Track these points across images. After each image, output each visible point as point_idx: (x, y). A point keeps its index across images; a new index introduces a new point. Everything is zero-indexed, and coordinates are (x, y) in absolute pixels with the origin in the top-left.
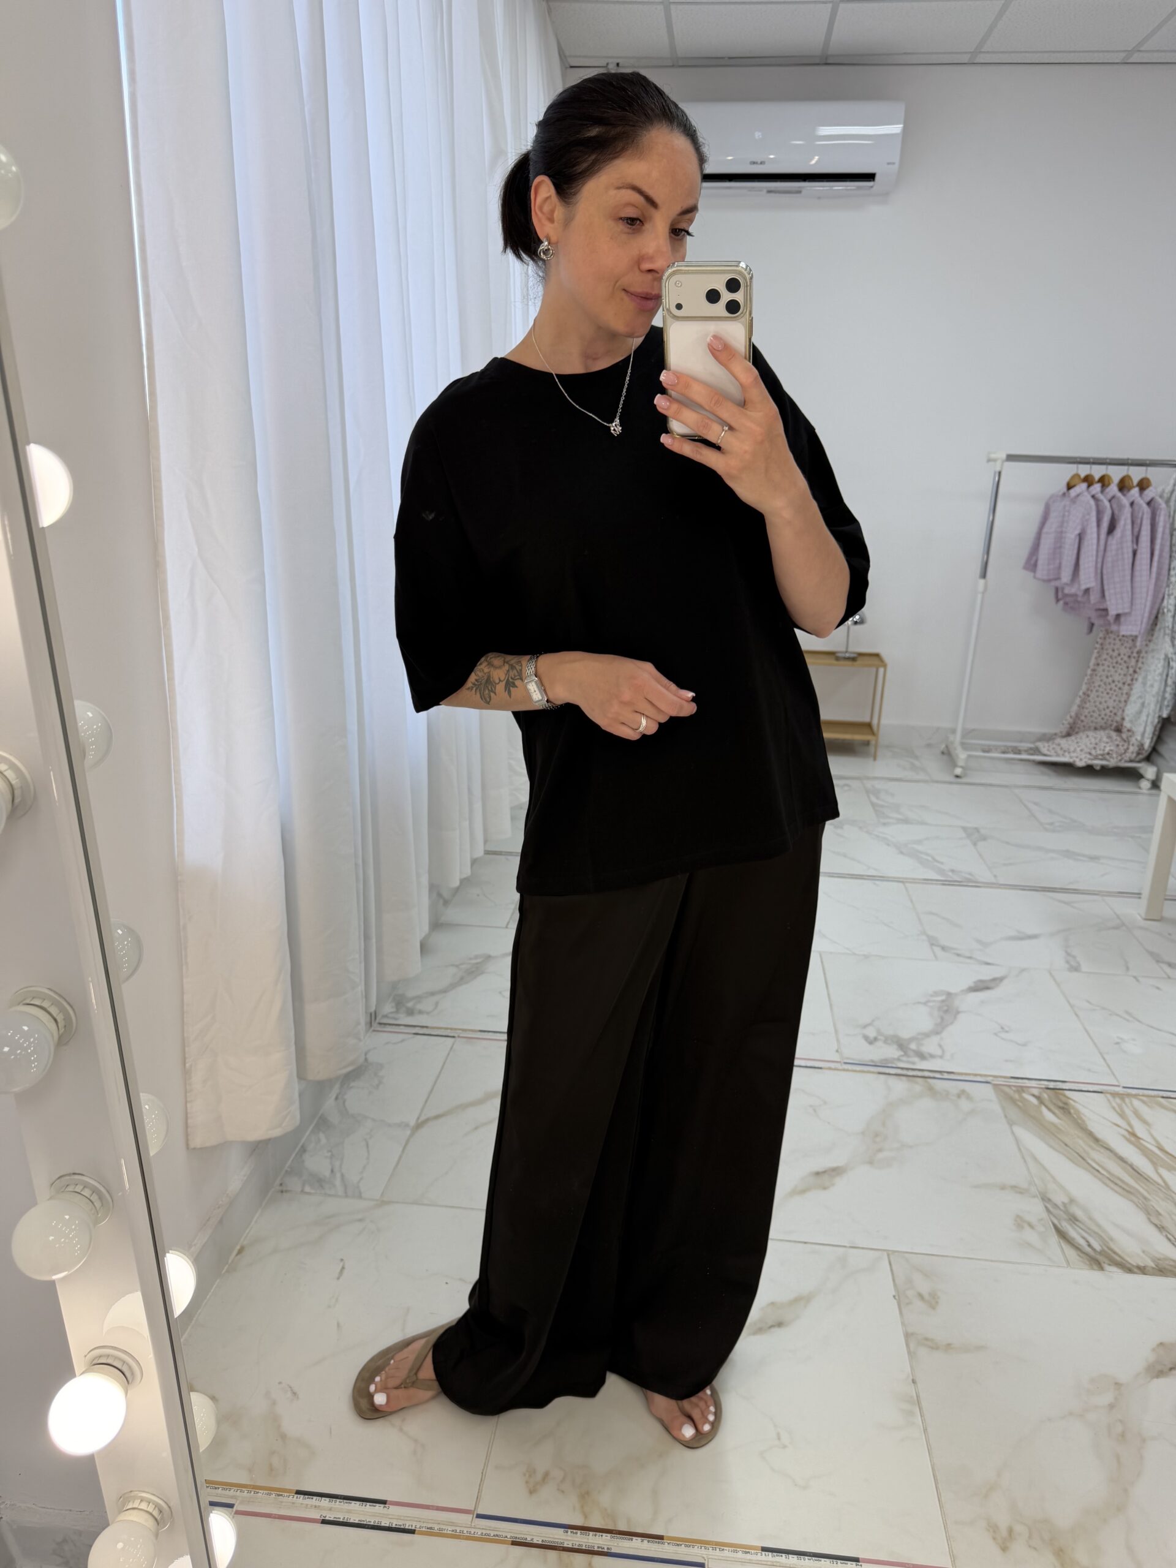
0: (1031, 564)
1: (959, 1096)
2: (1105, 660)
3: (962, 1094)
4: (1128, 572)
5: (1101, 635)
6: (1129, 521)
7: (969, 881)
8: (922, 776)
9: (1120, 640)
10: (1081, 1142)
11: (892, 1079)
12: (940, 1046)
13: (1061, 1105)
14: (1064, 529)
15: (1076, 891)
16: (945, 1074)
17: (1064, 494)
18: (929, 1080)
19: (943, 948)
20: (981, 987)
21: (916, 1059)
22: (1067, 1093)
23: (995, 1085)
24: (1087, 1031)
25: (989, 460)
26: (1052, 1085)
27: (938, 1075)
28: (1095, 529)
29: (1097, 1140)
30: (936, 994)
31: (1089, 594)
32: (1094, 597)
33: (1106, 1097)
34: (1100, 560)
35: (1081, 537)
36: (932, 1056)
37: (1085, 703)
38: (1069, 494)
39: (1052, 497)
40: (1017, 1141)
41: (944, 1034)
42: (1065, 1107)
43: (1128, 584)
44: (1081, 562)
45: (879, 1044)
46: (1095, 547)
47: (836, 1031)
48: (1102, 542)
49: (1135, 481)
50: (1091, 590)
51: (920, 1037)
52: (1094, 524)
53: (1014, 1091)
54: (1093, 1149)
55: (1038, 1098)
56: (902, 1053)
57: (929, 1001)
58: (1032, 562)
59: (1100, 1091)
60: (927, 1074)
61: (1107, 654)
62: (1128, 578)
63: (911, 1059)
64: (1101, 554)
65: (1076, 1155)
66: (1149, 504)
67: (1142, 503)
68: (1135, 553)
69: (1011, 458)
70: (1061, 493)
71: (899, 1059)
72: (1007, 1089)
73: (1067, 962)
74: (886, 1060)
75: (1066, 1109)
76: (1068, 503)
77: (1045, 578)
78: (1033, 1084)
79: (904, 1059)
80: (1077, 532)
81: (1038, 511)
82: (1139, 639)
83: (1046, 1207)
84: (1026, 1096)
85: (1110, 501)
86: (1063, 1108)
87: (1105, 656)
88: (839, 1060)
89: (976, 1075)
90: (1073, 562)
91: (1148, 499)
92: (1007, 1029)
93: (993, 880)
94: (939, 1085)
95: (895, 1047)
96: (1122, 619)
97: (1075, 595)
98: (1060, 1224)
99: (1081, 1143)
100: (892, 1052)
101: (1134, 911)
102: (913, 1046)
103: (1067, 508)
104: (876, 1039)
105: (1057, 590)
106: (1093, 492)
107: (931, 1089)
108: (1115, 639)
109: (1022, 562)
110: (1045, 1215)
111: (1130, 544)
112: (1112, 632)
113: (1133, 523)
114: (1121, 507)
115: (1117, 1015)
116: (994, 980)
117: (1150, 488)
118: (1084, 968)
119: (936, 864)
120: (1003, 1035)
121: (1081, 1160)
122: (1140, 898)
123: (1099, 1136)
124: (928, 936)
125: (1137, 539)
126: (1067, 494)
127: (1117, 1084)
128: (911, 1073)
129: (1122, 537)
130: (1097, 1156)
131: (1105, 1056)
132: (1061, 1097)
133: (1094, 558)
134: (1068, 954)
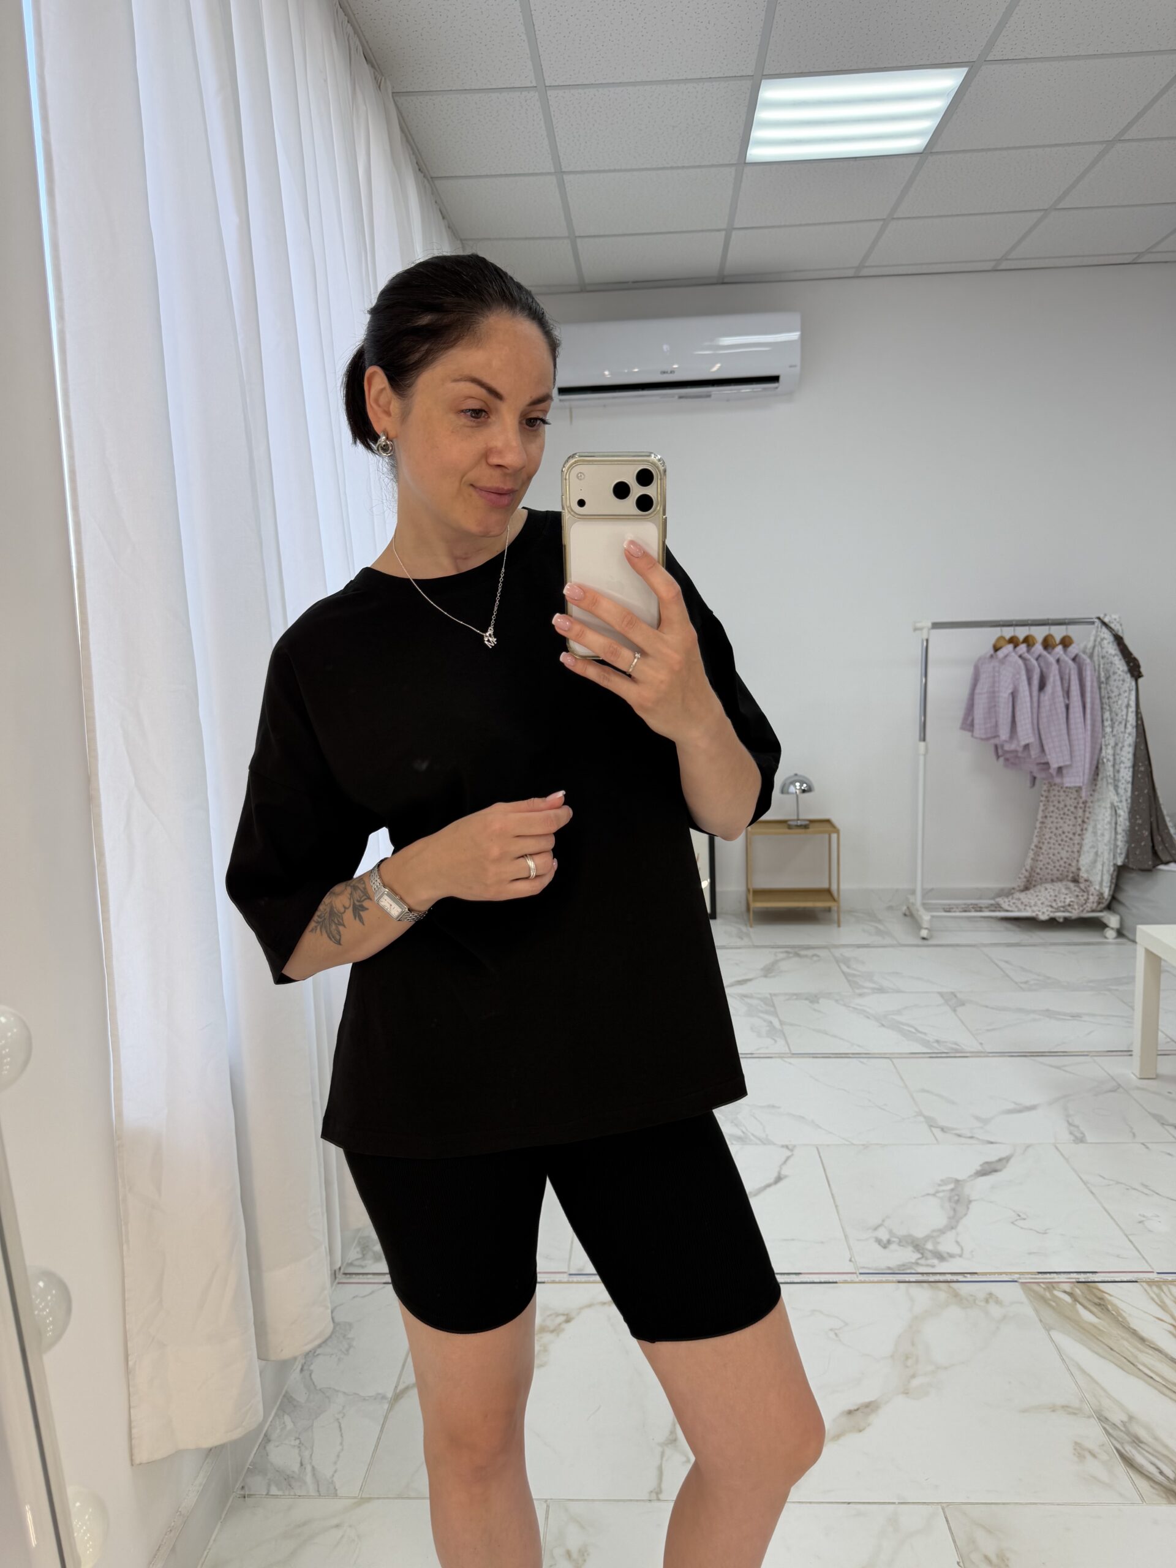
0: (968, 724)
1: (987, 1302)
2: (1053, 812)
3: (990, 1297)
4: (1064, 726)
5: (1045, 787)
6: (1058, 678)
7: (957, 1051)
8: (888, 941)
9: (1064, 792)
10: (1125, 1343)
11: (914, 1290)
12: (957, 1242)
13: (1097, 1301)
14: (996, 689)
15: (1065, 1054)
16: (968, 1276)
17: (992, 656)
18: (952, 1284)
19: (943, 1129)
20: (988, 1169)
21: (935, 1261)
22: (1101, 1286)
23: (1022, 1283)
24: (1106, 1210)
25: (916, 629)
26: (1082, 1278)
27: (960, 1278)
28: (1026, 688)
29: (1142, 1340)
30: (944, 1182)
31: (1029, 749)
32: (1034, 752)
33: (1142, 1286)
34: (1035, 716)
35: (1014, 695)
36: (951, 1256)
37: (1038, 855)
38: (996, 655)
39: (980, 659)
40: (1058, 1348)
41: (960, 1228)
42: (1102, 1302)
43: (1066, 737)
44: (1018, 719)
45: (893, 1247)
46: (1029, 704)
47: (846, 1237)
48: (1035, 699)
49: (1058, 639)
50: (1030, 745)
51: (935, 1234)
52: (1025, 683)
53: (1044, 1289)
54: (1141, 1351)
55: (1070, 1294)
56: (919, 1256)
57: (938, 1192)
58: (969, 722)
59: (1134, 1280)
60: (949, 1278)
61: (1054, 806)
62: (1064, 731)
63: (930, 1262)
64: (1035, 710)
65: (1125, 1360)
66: (1074, 659)
67: (1067, 659)
68: (1067, 707)
69: (936, 626)
70: (989, 655)
71: (917, 1264)
72: (1035, 1287)
73: (1071, 1133)
74: (904, 1265)
75: (1102, 1305)
76: (997, 664)
77: (983, 736)
78: (1062, 1278)
79: (922, 1262)
80: (1010, 691)
81: (969, 672)
82: (1084, 790)
83: (1105, 1429)
84: (1056, 1293)
85: (1037, 659)
86: (1100, 1305)
87: (1051, 808)
88: (854, 1271)
89: (1001, 1273)
90: (1009, 719)
91: (1073, 656)
92: (1023, 1216)
93: (980, 1048)
94: (964, 1289)
95: (910, 1249)
96: (1064, 771)
97: (1016, 751)
98: (1124, 1449)
99: (1128, 1346)
100: (908, 1255)
101: (1129, 1071)
102: (929, 1246)
103: (997, 669)
104: (889, 1242)
105: (996, 747)
106: (1020, 652)
107: (956, 1295)
108: (1059, 791)
109: (958, 723)
110: (1104, 1438)
111: (1061, 699)
112: (1055, 785)
113: (1062, 679)
114: (1048, 664)
115: (1135, 1189)
116: (1000, 1160)
117: (1073, 645)
118: (1089, 1138)
119: (919, 1035)
120: (1021, 1223)
121: (1130, 1365)
122: (1131, 1055)
123: (1144, 1334)
124: (925, 1117)
125: (1067, 693)
126: (994, 656)
127: (1151, 1270)
128: (932, 1278)
129: (1053, 693)
130: (1147, 1359)
131: (1130, 1237)
132: (1095, 1291)
133: (1030, 715)
134: (1070, 1124)
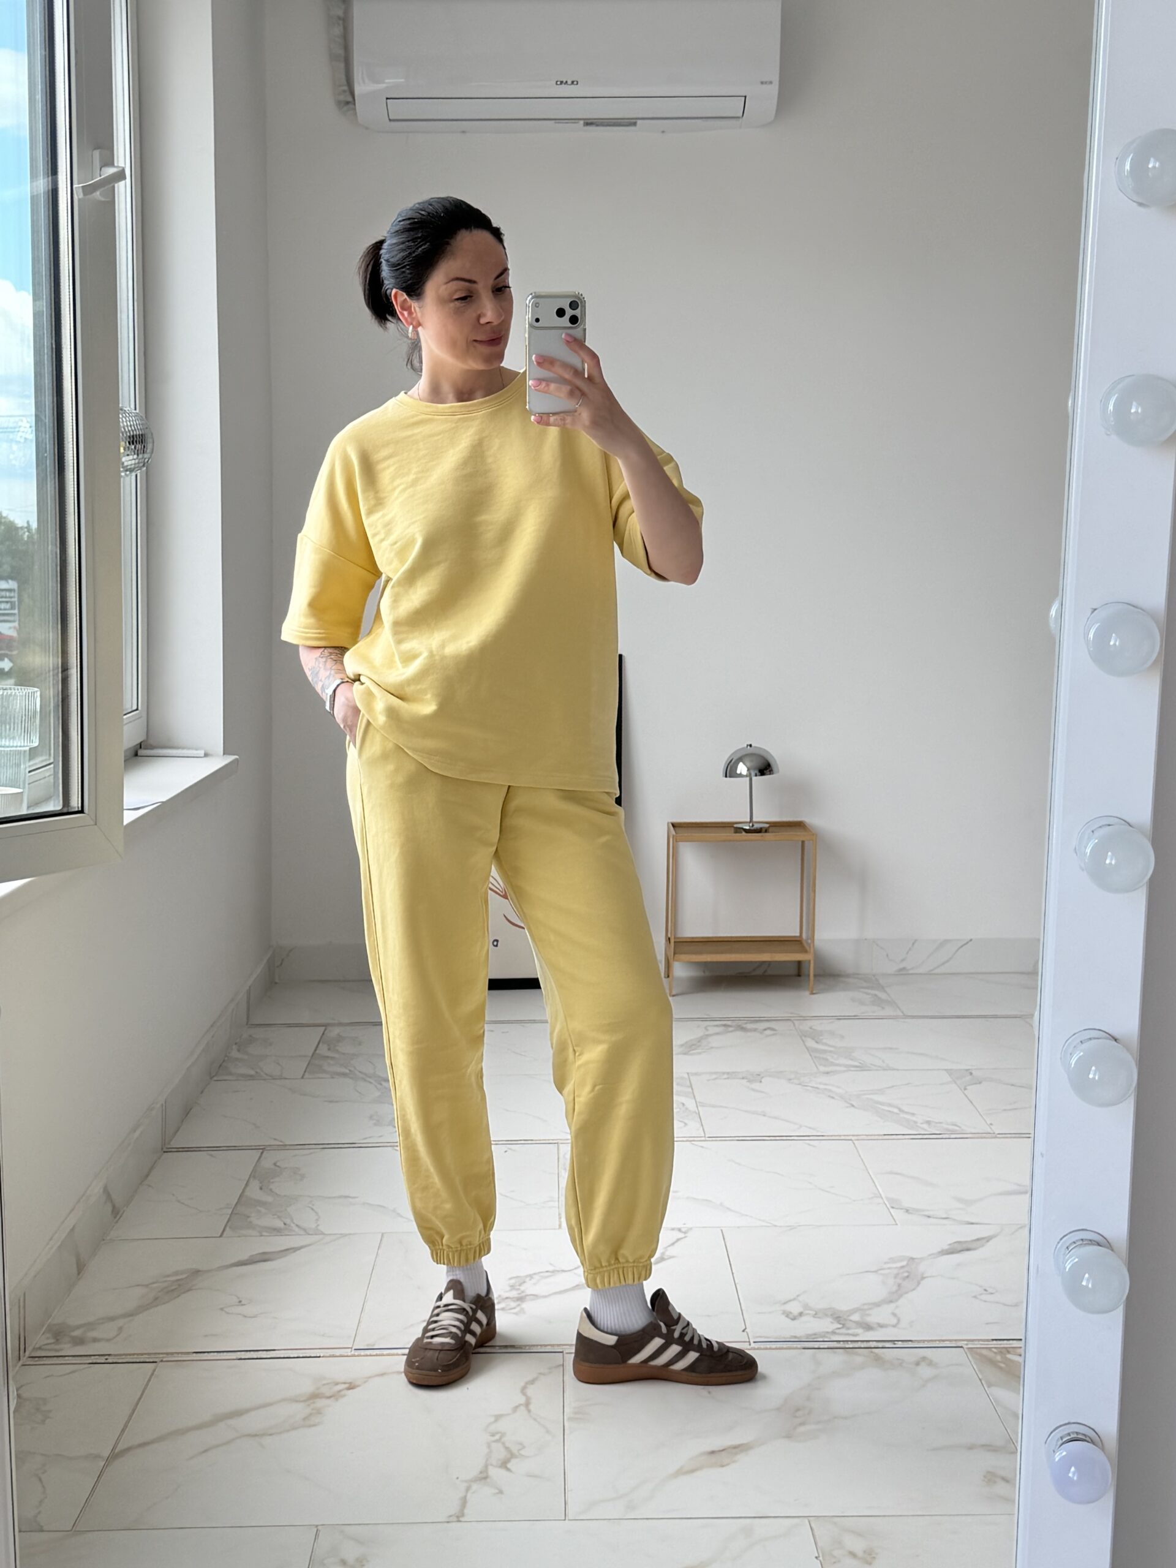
1: (918, 1364)
3: (923, 1360)
7: (952, 1132)
16: (899, 1343)
18: (876, 1350)
19: (908, 1211)
20: (959, 1248)
23: (967, 1348)
27: (888, 1345)
30: (892, 1260)
40: (991, 1402)
41: (900, 1302)
47: (743, 1310)
51: (866, 1307)
53: (993, 1354)
57: (882, 1269)
60: (873, 1344)
63: (852, 1331)
74: (815, 1334)
79: (843, 1331)
84: (1009, 1356)
88: (746, 1340)
89: (942, 1343)
92: (990, 1290)
93: (987, 1129)
95: (830, 1320)
100: (825, 1326)
102: (856, 1317)
104: (801, 1314)
107: (878, 1359)
116: (977, 1241)
119: (902, 1115)
120: (984, 1297)
124: (885, 1198)
128: (850, 1345)
